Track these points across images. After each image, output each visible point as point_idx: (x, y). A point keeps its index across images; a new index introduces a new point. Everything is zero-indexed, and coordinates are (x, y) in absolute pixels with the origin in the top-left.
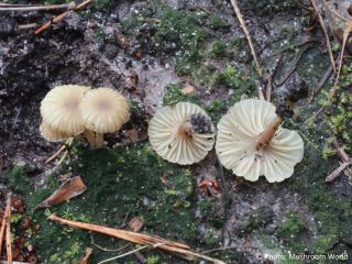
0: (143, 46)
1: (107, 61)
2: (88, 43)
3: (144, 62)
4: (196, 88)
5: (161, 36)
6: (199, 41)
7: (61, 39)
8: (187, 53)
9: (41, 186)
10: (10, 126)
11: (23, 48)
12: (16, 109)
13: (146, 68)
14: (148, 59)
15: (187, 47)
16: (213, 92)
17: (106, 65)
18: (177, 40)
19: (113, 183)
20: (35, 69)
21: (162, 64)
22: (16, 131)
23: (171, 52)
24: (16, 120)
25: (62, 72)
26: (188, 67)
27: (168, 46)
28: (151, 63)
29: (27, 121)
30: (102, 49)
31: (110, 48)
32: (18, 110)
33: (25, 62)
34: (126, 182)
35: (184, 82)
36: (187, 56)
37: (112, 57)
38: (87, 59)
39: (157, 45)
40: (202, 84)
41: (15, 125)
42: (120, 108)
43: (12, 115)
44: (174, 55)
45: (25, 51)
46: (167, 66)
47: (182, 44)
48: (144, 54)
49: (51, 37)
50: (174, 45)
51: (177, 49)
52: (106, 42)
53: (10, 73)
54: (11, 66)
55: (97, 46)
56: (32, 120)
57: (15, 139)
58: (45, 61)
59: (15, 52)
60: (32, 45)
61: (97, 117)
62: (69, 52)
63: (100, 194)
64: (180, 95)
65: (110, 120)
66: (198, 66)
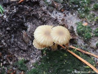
0: (64, 7)
1: (50, 13)
2: (42, 6)
3: (64, 13)
4: (88, 23)
5: (72, 2)
6: (88, 4)
7: (29, 5)
8: (83, 9)
9: (31, 67)
10: (10, 42)
11: (14, 9)
12: (12, 35)
13: (65, 16)
14: (66, 12)
15: (83, 7)
16: (95, 24)
17: (50, 15)
18: (78, 4)
19: (63, 64)
20: (19, 18)
21: (72, 14)
22: (13, 44)
23: (76, 9)
24: (12, 40)
25: (28, 19)
26: (84, 15)
27: (74, 6)
28: (67, 13)
29: (16, 40)
30: (47, 9)
31: (51, 8)
32: (13, 35)
33: (15, 16)
34: (67, 64)
35: (83, 21)
36: (83, 10)
37: (51, 12)
38: (42, 13)
39: (70, 6)
40: (91, 22)
41: (12, 42)
42: (68, 34)
43: (11, 38)
44: (77, 10)
45: (15, 11)
46: (74, 14)
47: (81, 5)
48: (64, 10)
49: (24, 5)
50: (77, 6)
51: (79, 7)
52: (49, 5)
53: (10, 20)
54: (10, 17)
55: (46, 7)
56: (18, 39)
57: (13, 48)
58: (22, 14)
59: (11, 11)
60: (18, 8)
61: (59, 38)
62: (32, 10)
63: (58, 70)
64: (83, 26)
65: (65, 39)
66: (88, 14)
